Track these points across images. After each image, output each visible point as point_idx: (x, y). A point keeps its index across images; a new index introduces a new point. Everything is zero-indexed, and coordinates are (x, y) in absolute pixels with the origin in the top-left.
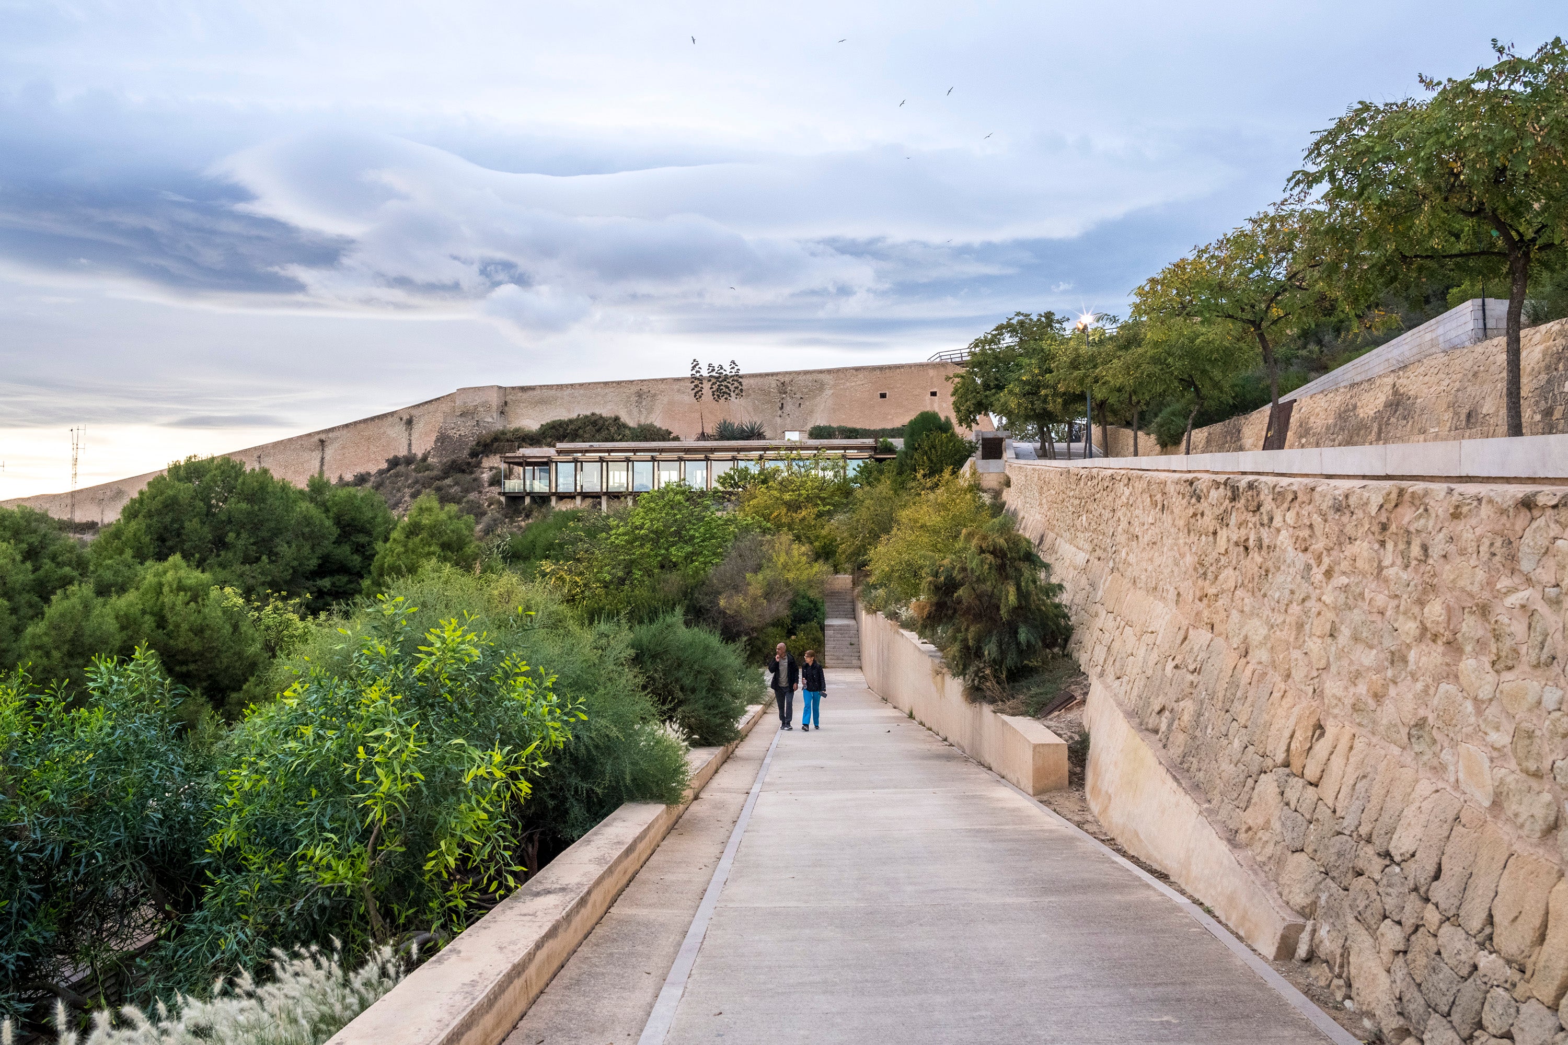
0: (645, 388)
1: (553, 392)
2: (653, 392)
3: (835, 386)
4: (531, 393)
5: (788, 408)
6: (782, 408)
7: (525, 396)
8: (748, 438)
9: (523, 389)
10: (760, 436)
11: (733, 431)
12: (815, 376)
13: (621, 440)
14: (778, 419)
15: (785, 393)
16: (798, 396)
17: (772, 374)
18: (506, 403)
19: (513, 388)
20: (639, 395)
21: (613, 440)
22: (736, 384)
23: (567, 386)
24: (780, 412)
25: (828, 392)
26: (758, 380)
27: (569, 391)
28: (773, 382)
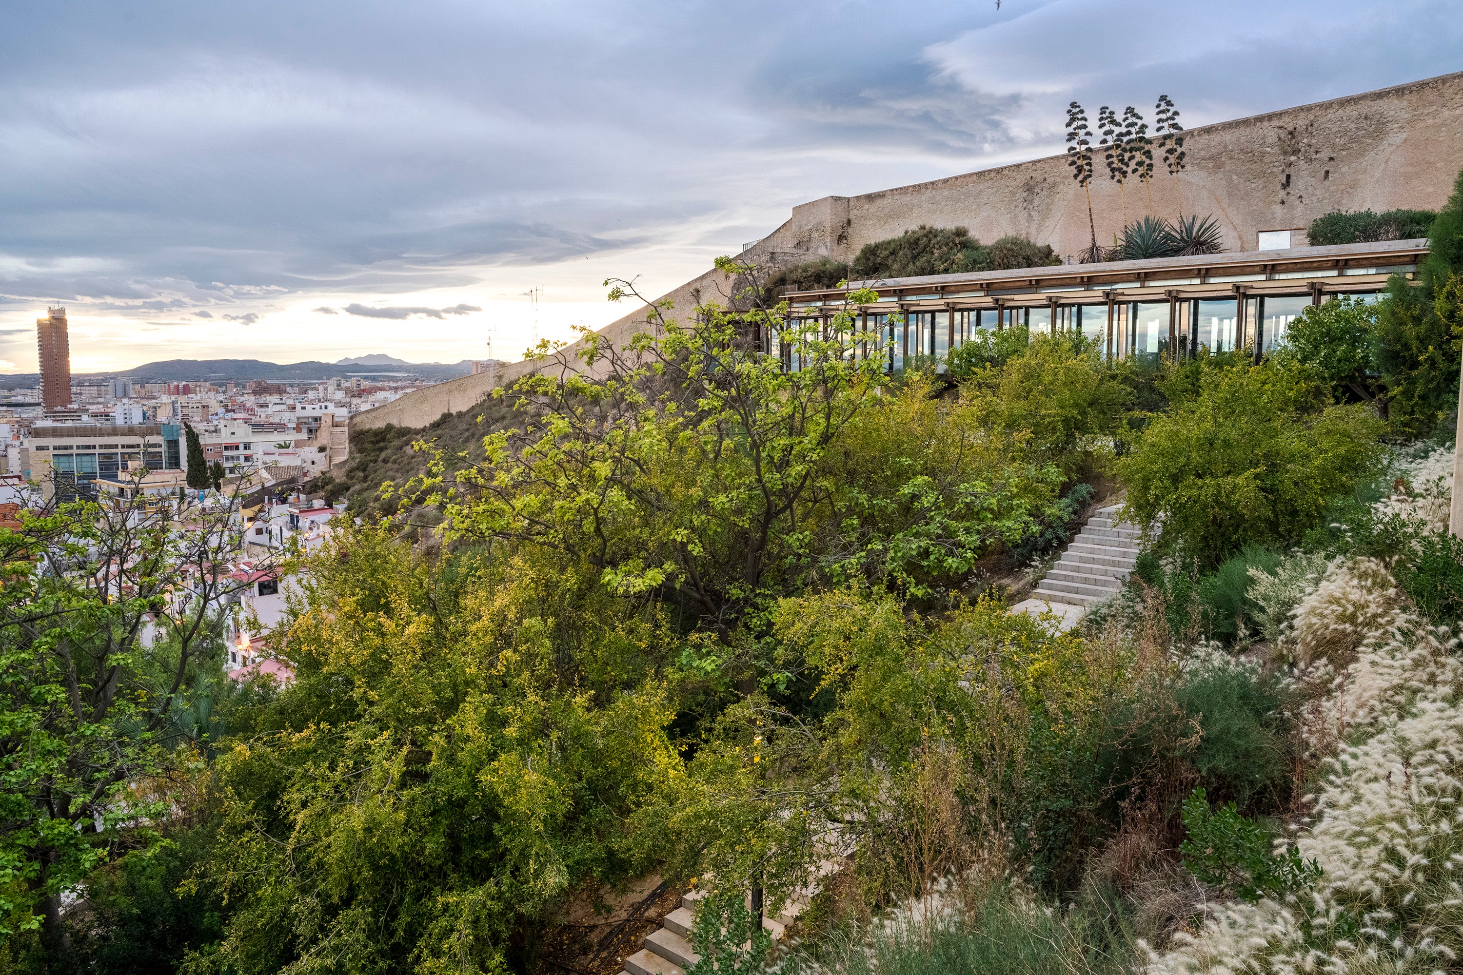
0: (1038, 176)
1: (907, 199)
2: (1050, 180)
3: (1411, 122)
4: (879, 202)
5: (1299, 185)
6: (1287, 184)
7: (873, 208)
8: (1176, 252)
9: (870, 198)
10: (1211, 247)
11: (1168, 236)
12: (1364, 108)
13: (946, 271)
14: (1278, 209)
15: (1296, 152)
16: (1324, 155)
17: (1270, 117)
18: (849, 222)
19: (858, 198)
20: (1029, 188)
21: (932, 272)
22: (1138, 156)
23: (926, 185)
24: (1282, 194)
25: (1396, 138)
26: (1243, 133)
27: (928, 194)
28: (1270, 133)
